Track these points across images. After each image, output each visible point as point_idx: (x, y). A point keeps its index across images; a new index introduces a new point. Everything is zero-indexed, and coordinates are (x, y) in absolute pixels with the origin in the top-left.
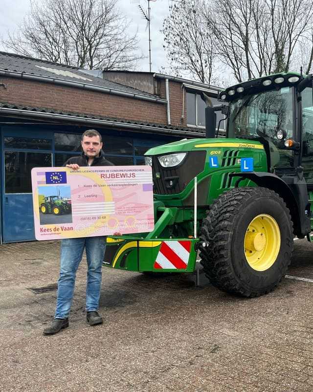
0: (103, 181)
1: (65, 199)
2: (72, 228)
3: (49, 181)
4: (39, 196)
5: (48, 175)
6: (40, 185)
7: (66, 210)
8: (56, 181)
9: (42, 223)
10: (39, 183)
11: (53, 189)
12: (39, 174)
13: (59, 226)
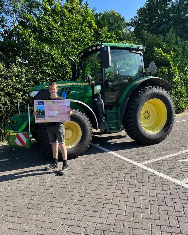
0: (54, 105)
1: (43, 110)
2: (44, 120)
3: (39, 104)
4: (36, 109)
5: (38, 102)
6: (36, 106)
7: (43, 113)
8: (41, 104)
9: (36, 117)
10: (36, 105)
11: (40, 107)
12: (36, 102)
13: (41, 118)
